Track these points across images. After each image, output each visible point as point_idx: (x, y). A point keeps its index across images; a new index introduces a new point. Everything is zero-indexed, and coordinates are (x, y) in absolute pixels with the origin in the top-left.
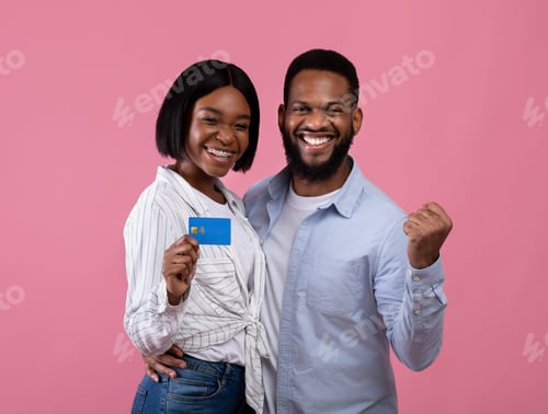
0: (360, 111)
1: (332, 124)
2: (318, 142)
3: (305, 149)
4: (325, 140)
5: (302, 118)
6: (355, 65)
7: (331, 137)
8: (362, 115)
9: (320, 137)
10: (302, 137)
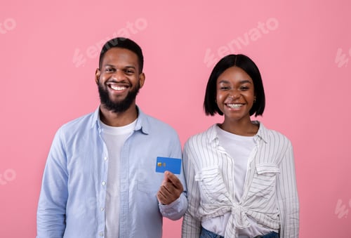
0: (144, 74)
1: (129, 80)
2: (119, 89)
3: (112, 93)
4: (123, 88)
5: (110, 75)
6: (142, 48)
7: (127, 87)
8: (144, 77)
9: (121, 86)
10: (110, 86)
